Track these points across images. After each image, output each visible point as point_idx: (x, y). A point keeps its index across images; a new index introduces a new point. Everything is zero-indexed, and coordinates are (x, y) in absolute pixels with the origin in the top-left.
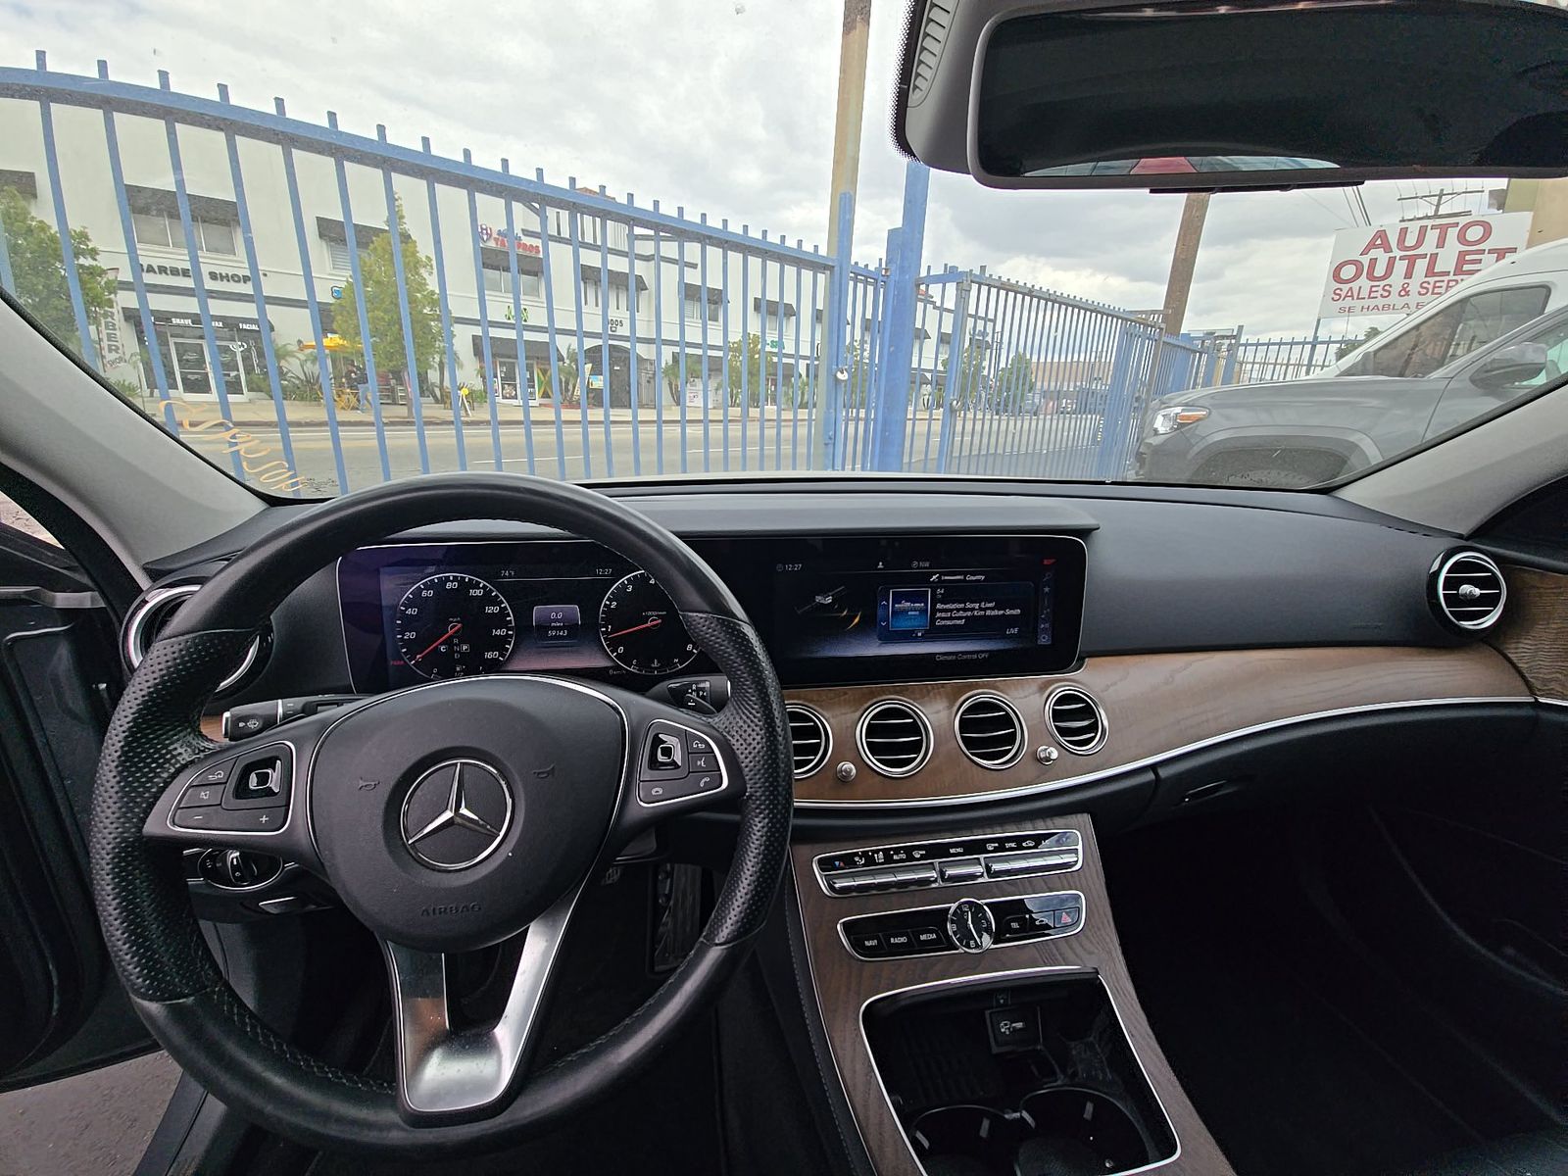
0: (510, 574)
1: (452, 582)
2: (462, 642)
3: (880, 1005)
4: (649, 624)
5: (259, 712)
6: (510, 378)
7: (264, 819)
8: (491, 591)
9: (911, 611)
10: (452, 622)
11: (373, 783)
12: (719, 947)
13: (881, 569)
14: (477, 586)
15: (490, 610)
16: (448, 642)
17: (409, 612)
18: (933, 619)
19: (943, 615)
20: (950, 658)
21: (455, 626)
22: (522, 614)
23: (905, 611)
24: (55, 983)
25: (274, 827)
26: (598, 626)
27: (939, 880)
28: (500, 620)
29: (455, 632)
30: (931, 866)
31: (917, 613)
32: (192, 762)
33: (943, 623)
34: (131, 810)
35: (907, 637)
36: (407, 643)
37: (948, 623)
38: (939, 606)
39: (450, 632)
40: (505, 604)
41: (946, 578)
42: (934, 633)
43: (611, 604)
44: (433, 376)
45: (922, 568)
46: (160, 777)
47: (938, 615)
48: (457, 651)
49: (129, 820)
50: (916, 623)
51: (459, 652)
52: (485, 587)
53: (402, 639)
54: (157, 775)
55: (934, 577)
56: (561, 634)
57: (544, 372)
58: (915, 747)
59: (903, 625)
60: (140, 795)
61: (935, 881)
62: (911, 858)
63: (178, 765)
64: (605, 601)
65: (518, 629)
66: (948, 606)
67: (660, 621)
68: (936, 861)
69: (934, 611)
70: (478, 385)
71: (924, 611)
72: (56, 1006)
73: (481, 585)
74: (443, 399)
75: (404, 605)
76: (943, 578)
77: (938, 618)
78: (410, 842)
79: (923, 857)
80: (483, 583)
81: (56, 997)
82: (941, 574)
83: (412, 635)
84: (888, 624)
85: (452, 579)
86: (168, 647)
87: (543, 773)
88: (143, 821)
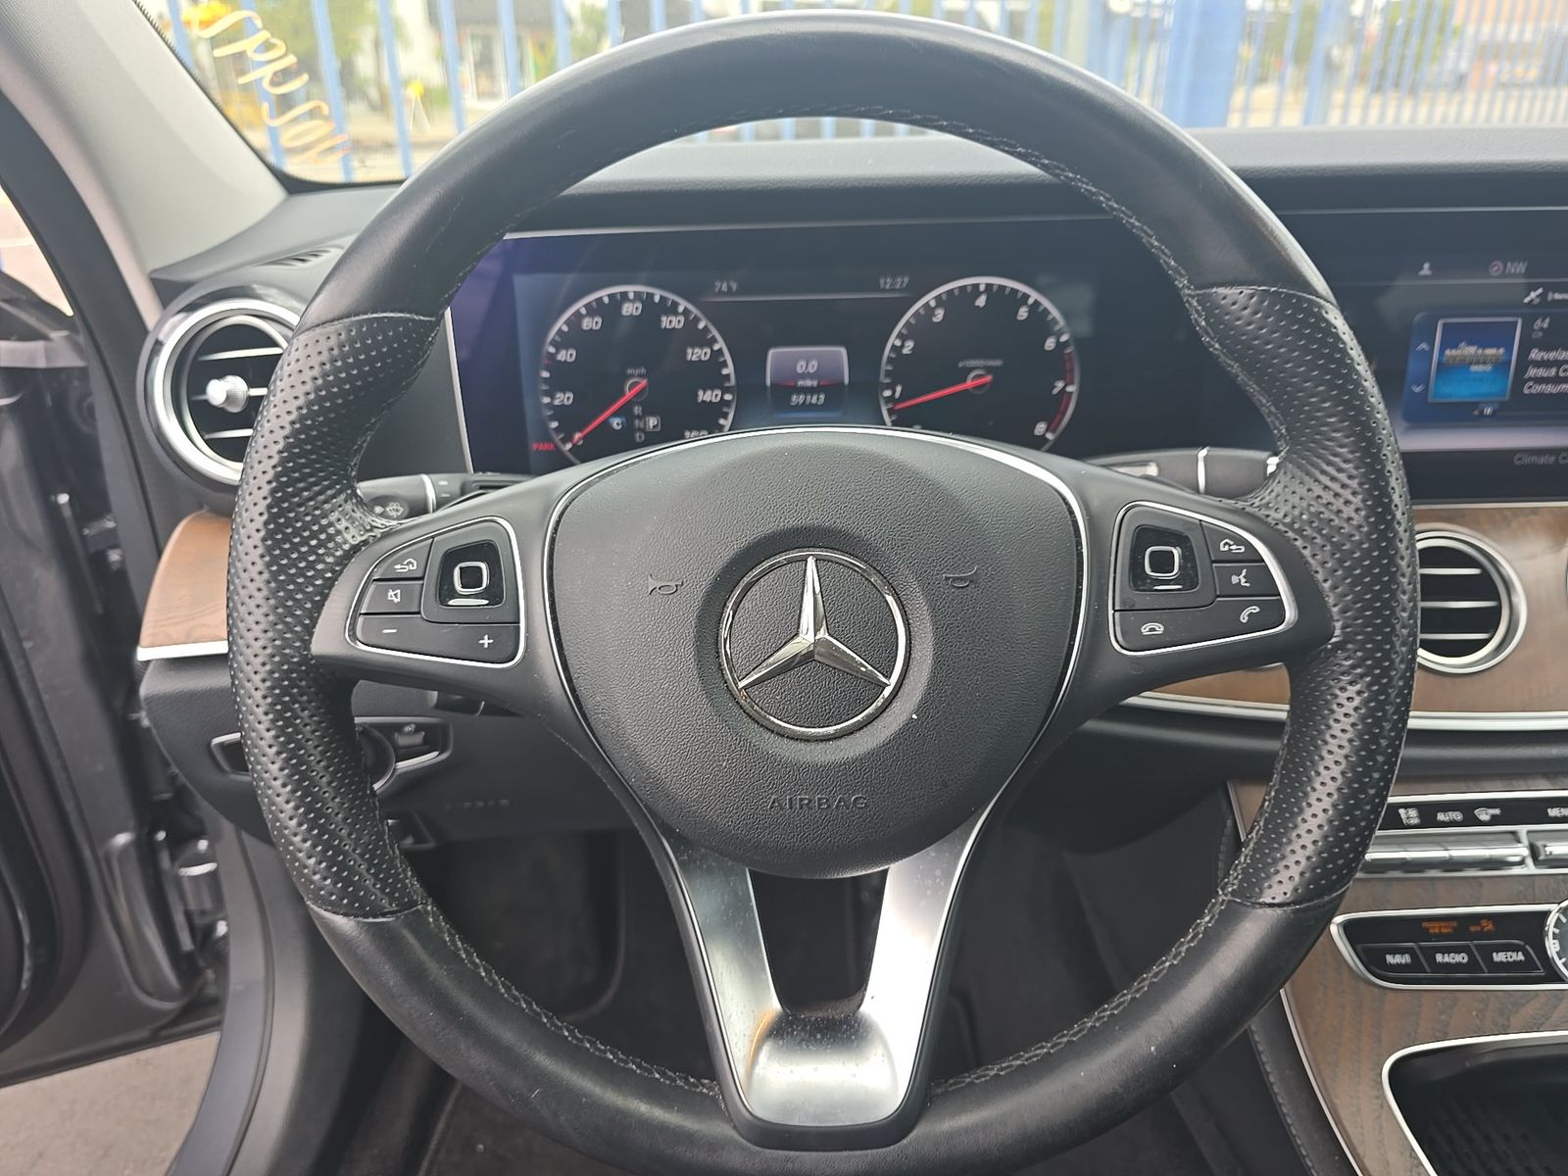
0: (729, 288)
1: (633, 301)
2: (648, 412)
3: (1418, 1062)
4: (969, 383)
5: (401, 492)
6: (484, 63)
7: (486, 641)
8: (697, 320)
9: (1478, 363)
10: (632, 376)
11: (673, 584)
12: (1269, 911)
13: (1425, 277)
14: (673, 310)
15: (696, 354)
16: (625, 411)
17: (562, 356)
18: (1520, 380)
19: (1542, 372)
20: (1542, 460)
21: (636, 383)
22: (750, 362)
23: (1465, 364)
24: (27, 939)
25: (502, 657)
26: (877, 388)
27: (1529, 861)
28: (710, 374)
29: (637, 395)
30: (1510, 836)
31: (1488, 368)
32: (365, 543)
33: (1538, 389)
34: (290, 612)
35: (1462, 415)
36: (560, 412)
37: (1549, 389)
38: (1535, 354)
39: (628, 394)
40: (720, 344)
41: (1558, 296)
42: (1518, 409)
43: (903, 346)
44: (365, 65)
45: (1511, 276)
46: (324, 562)
47: (1532, 372)
48: (639, 429)
49: (289, 628)
50: (1485, 389)
51: (643, 430)
52: (686, 312)
53: (550, 406)
54: (320, 559)
55: (1533, 295)
56: (814, 400)
57: (542, 48)
58: (1487, 621)
59: (1456, 391)
60: (300, 588)
61: (1522, 863)
62: (1471, 820)
63: (346, 547)
64: (893, 340)
65: (741, 391)
66: (1552, 355)
67: (989, 378)
68: (1523, 829)
69: (1524, 363)
70: (435, 75)
71: (1501, 366)
72: (26, 975)
73: (681, 309)
74: (381, 106)
75: (554, 343)
76: (1550, 297)
77: (1530, 379)
78: (741, 684)
79: (1494, 821)
80: (683, 305)
81: (27, 963)
82: (1548, 288)
83: (564, 398)
84: (1426, 389)
85: (632, 295)
86: (322, 340)
87: (961, 579)
88: (309, 630)
